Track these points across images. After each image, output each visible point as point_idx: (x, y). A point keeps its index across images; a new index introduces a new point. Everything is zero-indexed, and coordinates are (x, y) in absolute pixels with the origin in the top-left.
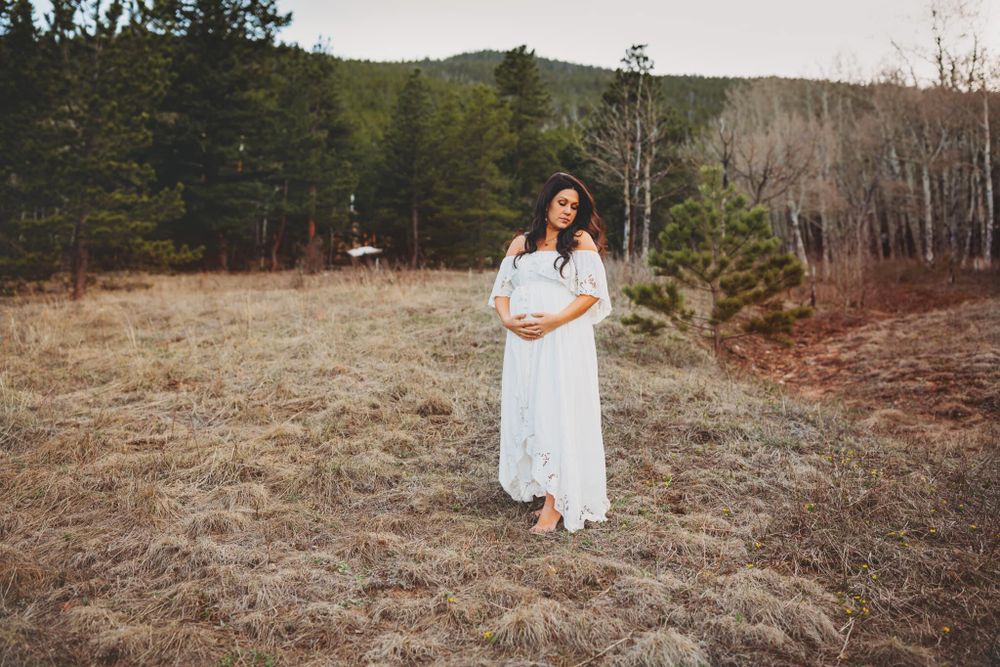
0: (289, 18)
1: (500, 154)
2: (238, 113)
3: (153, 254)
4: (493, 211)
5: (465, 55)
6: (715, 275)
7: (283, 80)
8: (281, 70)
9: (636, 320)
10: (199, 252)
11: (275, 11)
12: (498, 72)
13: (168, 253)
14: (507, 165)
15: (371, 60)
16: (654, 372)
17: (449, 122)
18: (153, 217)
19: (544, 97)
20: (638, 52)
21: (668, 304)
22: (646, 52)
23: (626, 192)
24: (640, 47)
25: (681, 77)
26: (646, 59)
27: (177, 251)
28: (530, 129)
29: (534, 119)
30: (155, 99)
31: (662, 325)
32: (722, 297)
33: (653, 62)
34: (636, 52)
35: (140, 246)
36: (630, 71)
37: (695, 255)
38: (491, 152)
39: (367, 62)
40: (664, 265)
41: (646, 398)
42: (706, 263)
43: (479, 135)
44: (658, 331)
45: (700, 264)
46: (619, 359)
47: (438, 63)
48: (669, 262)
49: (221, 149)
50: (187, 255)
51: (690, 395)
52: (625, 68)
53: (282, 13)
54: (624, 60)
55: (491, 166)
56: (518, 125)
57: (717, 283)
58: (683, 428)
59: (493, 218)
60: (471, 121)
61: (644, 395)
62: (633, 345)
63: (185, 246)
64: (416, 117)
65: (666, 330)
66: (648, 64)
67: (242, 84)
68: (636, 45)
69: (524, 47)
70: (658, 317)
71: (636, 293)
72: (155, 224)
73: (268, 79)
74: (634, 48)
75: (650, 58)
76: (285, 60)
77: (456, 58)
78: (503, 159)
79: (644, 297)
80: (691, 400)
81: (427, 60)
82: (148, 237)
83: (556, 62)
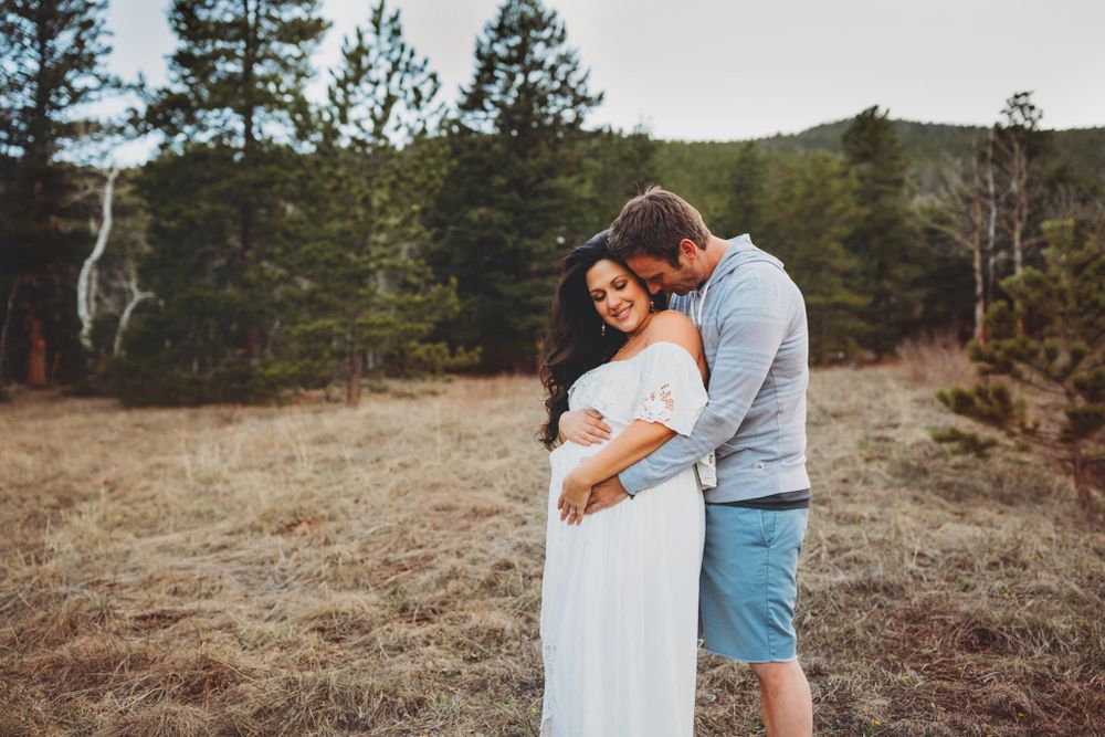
0: (600, 97)
1: (846, 231)
2: (546, 202)
3: (425, 358)
4: (837, 298)
5: (823, 127)
6: (1067, 371)
7: (598, 165)
8: (594, 154)
9: (954, 436)
10: (476, 355)
11: (586, 91)
12: (845, 138)
13: (443, 358)
14: (855, 243)
15: (717, 141)
16: (963, 515)
17: (789, 199)
18: (427, 318)
19: (901, 162)
20: (1022, 101)
21: (998, 411)
22: (1032, 100)
23: (977, 265)
24: (1026, 94)
25: (1089, 131)
26: (1032, 108)
27: (453, 354)
28: (888, 201)
29: (891, 188)
30: (431, 191)
31: (992, 443)
32: (1081, 402)
33: (1041, 111)
34: (1020, 102)
35: (414, 349)
36: (1013, 124)
37: (1033, 344)
38: (835, 230)
39: (712, 143)
40: (991, 360)
41: (922, 561)
42: (1052, 355)
43: (818, 211)
44: (988, 451)
45: (1042, 355)
46: (918, 493)
47: (792, 137)
48: (999, 354)
49: (528, 242)
50: (462, 358)
51: (994, 558)
52: (1006, 123)
53: (593, 93)
54: (1004, 111)
55: (835, 246)
56: (869, 196)
57: (1069, 383)
58: (952, 619)
59: (837, 306)
60: (809, 195)
61: (921, 555)
62: (951, 471)
63: (461, 349)
64: (749, 196)
65: (998, 450)
66: (1035, 114)
67: (550, 172)
68: (1020, 92)
69: (876, 108)
70: (985, 432)
71: (952, 400)
72: (430, 326)
73: (579, 164)
74: (1017, 97)
75: (1037, 106)
76: (595, 142)
77: (812, 130)
78: (851, 237)
79: (962, 404)
80: (994, 565)
81: (779, 137)
82: (422, 341)
83: (930, 125)
